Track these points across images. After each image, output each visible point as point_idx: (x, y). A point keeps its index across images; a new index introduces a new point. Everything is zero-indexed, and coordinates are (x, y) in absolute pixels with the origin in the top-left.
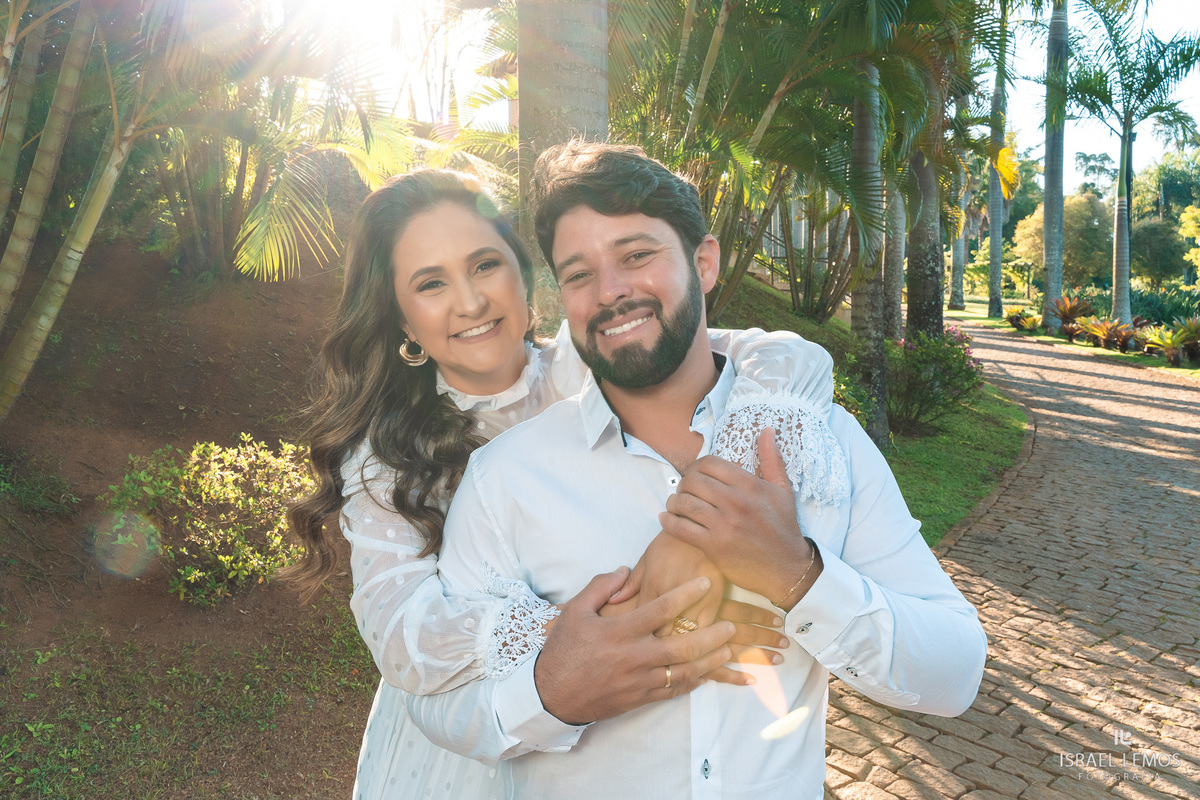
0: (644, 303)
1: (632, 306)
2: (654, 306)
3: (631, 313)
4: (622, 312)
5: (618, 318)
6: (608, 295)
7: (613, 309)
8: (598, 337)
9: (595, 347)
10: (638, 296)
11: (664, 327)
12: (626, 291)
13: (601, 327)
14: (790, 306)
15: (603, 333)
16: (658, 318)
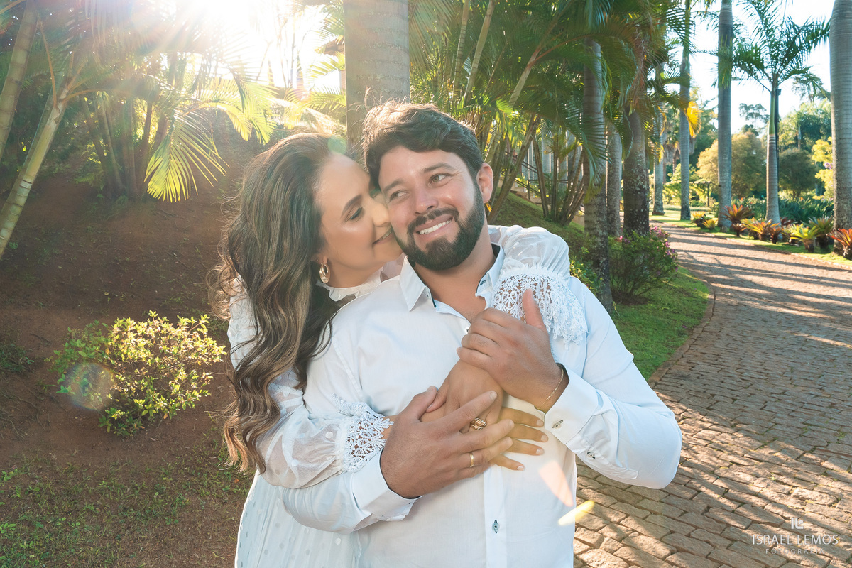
0: (446, 211)
1: (438, 213)
2: (453, 213)
3: (438, 218)
4: (431, 217)
5: (429, 222)
6: (422, 206)
7: (426, 216)
10: (441, 206)
12: (434, 203)
13: (417, 229)
14: (542, 214)
15: (418, 233)
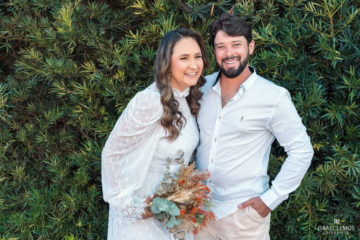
8: (224, 63)
9: (223, 65)
11: (240, 63)
16: (240, 61)
